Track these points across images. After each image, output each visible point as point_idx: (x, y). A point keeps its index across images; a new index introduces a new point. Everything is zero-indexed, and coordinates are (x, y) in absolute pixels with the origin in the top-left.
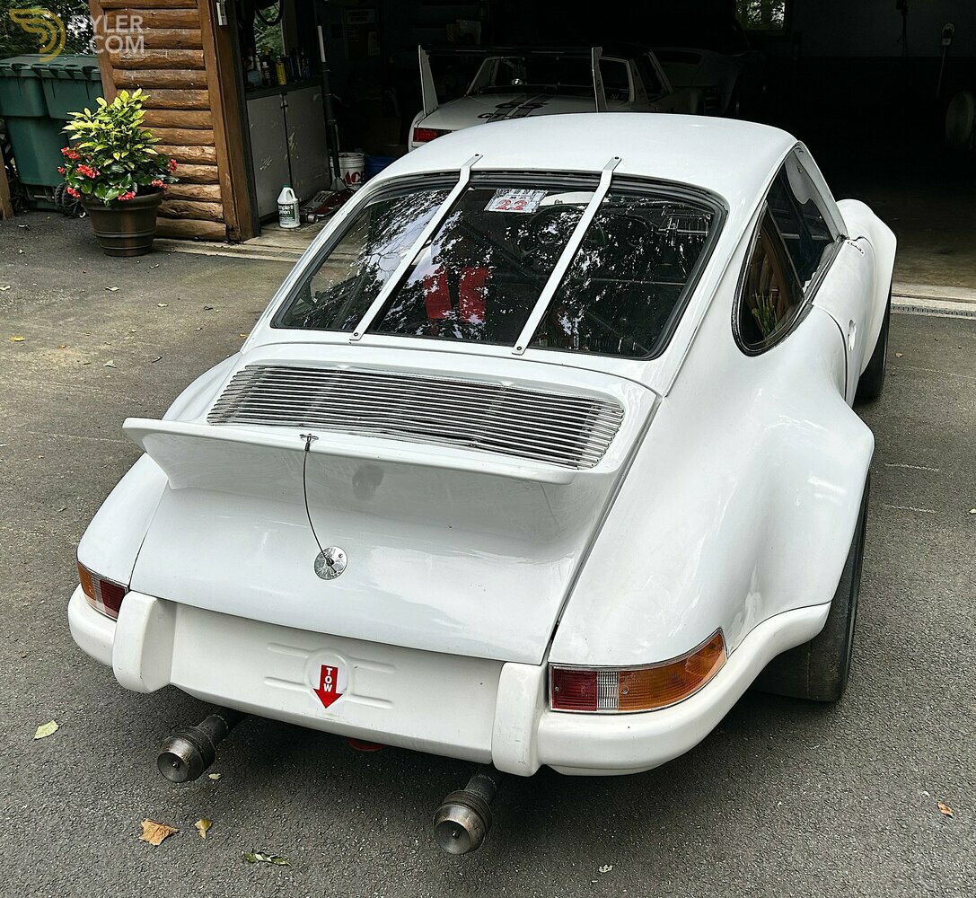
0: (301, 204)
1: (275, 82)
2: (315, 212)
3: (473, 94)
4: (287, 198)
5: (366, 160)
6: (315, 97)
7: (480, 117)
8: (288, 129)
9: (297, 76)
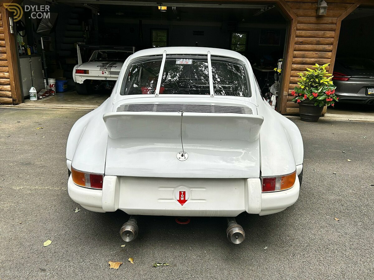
0: (37, 93)
1: (27, 54)
2: (42, 96)
3: (91, 61)
4: (33, 90)
5: (56, 80)
6: (39, 60)
7: (98, 66)
8: (32, 69)
9: (34, 53)
